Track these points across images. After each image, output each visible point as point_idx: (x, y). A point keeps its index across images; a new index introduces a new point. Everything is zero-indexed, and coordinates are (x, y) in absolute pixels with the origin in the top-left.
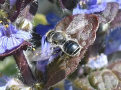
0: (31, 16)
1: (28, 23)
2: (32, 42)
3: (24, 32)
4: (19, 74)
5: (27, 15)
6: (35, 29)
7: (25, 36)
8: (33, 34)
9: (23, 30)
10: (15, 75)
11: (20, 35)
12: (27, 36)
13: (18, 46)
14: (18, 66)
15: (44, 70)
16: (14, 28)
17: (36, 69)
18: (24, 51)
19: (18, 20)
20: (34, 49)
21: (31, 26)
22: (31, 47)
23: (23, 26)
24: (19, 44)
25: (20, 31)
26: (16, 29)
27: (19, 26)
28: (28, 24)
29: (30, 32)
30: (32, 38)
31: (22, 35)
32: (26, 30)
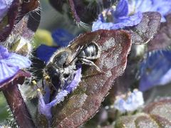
0: (30, 32)
1: (26, 43)
2: (31, 71)
3: (19, 57)
4: (12, 119)
5: (24, 32)
6: (35, 52)
7: (21, 63)
8: (33, 60)
9: (18, 53)
10: (5, 121)
11: (14, 60)
12: (24, 63)
13: (11, 78)
14: (11, 107)
15: (49, 115)
16: (5, 51)
17: (37, 112)
18: (19, 85)
19: (10, 39)
20: (34, 82)
21: (30, 48)
22: (31, 78)
23: (18, 48)
24: (12, 75)
25: (14, 55)
26: (7, 52)
27: (12, 47)
28: (26, 45)
29: (28, 56)
30: (31, 66)
31: (17, 61)
32: (22, 53)
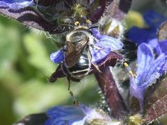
0: (122, 14)
1: (117, 25)
2: (123, 53)
3: (111, 39)
4: (104, 102)
5: (115, 13)
6: (127, 34)
7: (112, 45)
8: (125, 42)
9: (110, 35)
10: (96, 103)
11: (105, 43)
12: (116, 45)
13: (103, 60)
14: (103, 89)
15: (140, 97)
16: (97, 32)
17: (129, 95)
18: (111, 68)
19: (102, 22)
20: (126, 64)
21: (122, 29)
22: (122, 61)
23: (110, 30)
24: (103, 57)
25: (106, 38)
26: (99, 34)
27: (104, 29)
28: (118, 27)
29: (119, 39)
30: (123, 48)
31: (109, 43)
32: (114, 35)
